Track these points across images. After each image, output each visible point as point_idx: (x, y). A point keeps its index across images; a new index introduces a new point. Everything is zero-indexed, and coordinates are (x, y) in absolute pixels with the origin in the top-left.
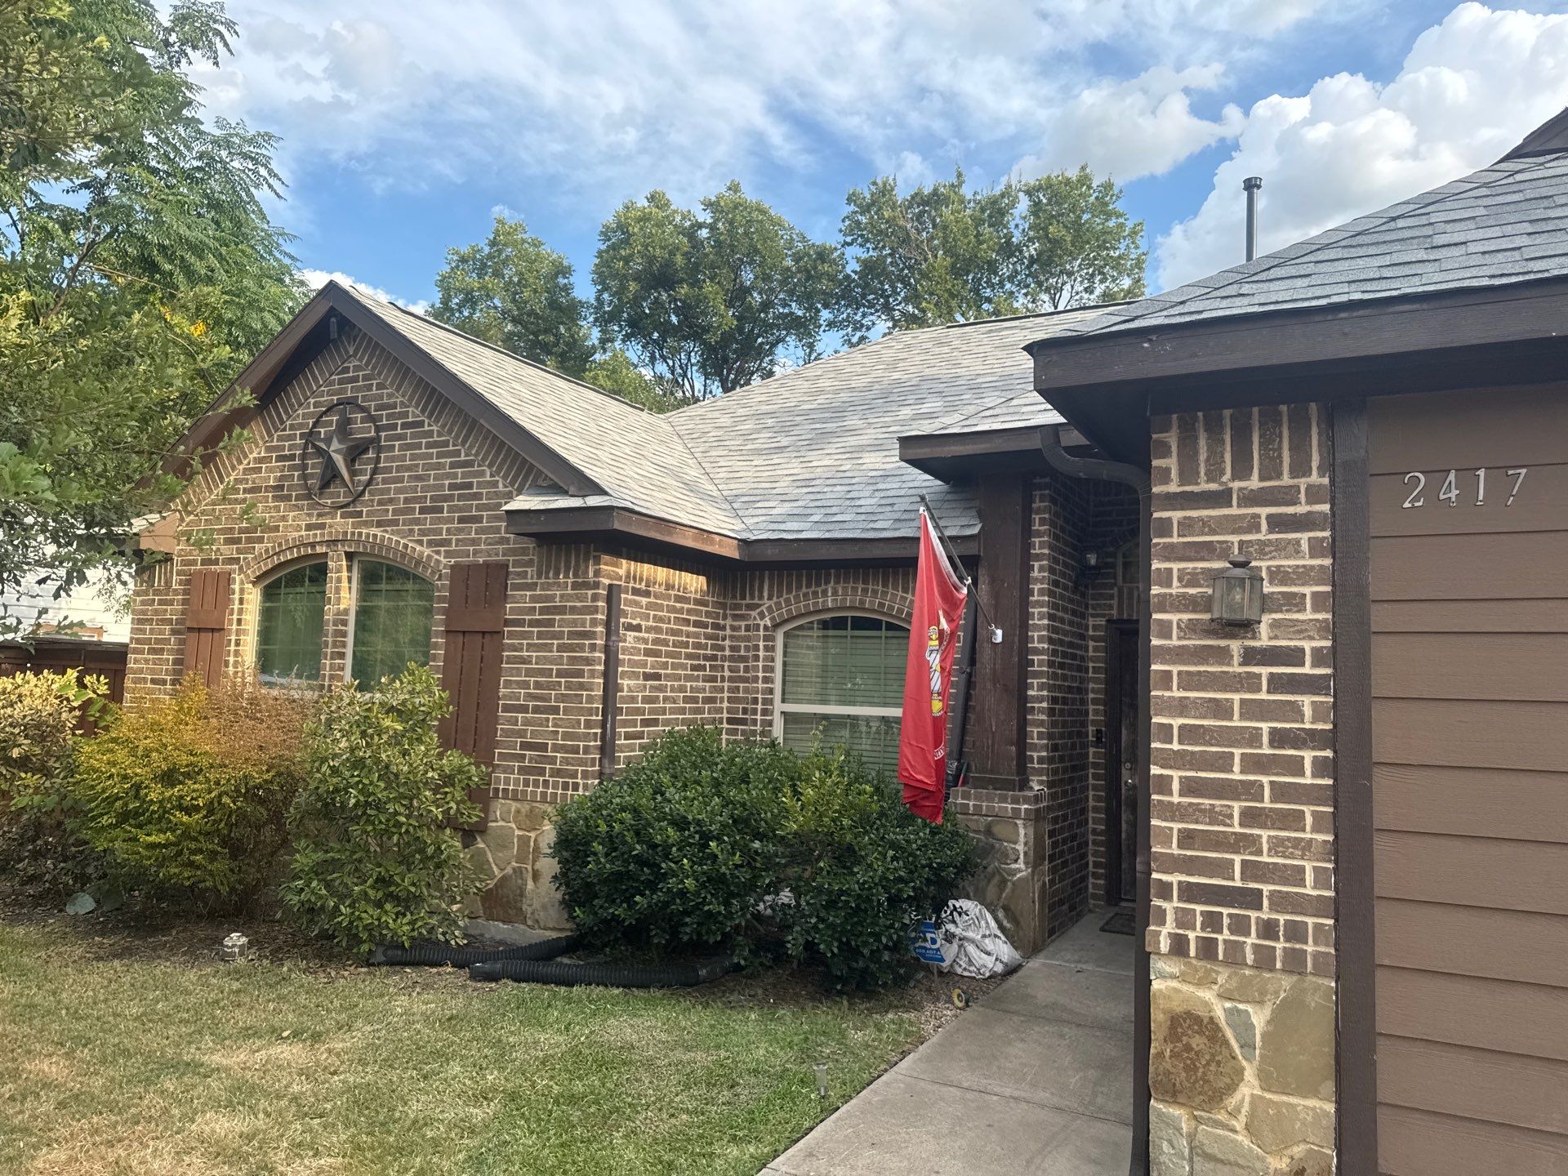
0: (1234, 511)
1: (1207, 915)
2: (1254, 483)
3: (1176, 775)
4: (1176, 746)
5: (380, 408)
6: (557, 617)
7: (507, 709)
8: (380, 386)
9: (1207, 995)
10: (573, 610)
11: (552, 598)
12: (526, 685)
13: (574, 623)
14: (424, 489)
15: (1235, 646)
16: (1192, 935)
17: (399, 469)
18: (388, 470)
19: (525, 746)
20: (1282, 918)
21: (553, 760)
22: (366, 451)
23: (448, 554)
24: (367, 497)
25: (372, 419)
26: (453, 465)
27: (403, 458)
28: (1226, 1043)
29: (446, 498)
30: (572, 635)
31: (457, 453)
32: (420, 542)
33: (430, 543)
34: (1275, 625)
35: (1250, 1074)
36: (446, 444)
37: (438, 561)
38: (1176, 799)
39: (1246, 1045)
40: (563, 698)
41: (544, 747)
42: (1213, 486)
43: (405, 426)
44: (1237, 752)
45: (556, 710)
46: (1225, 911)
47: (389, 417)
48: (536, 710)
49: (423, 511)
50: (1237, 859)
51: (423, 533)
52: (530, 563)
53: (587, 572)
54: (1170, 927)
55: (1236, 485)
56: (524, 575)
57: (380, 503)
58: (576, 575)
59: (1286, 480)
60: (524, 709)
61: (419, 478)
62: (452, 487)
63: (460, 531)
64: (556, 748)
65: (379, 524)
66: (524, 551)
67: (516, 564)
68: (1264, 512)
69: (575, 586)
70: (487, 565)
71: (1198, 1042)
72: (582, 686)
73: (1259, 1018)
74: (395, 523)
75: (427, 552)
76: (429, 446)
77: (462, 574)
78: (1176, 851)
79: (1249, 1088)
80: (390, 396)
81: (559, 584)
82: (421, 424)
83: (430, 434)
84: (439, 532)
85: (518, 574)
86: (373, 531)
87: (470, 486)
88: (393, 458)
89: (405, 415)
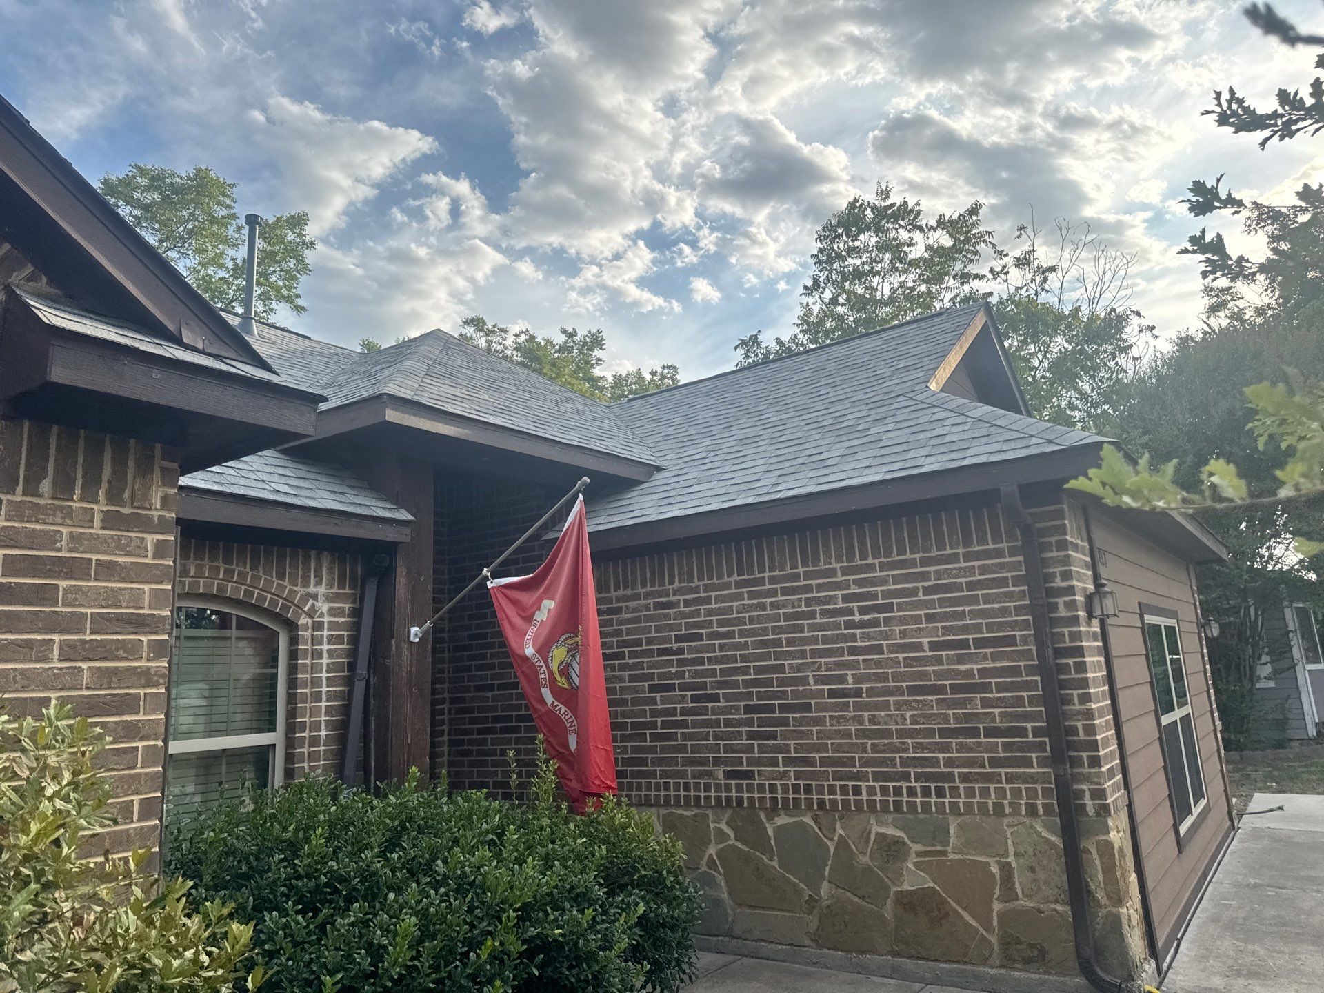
6: (63, 584)
10: (108, 570)
11: (50, 540)
13: (113, 597)
30: (101, 622)
53: (146, 497)
58: (113, 498)
69: (111, 520)
81: (69, 513)
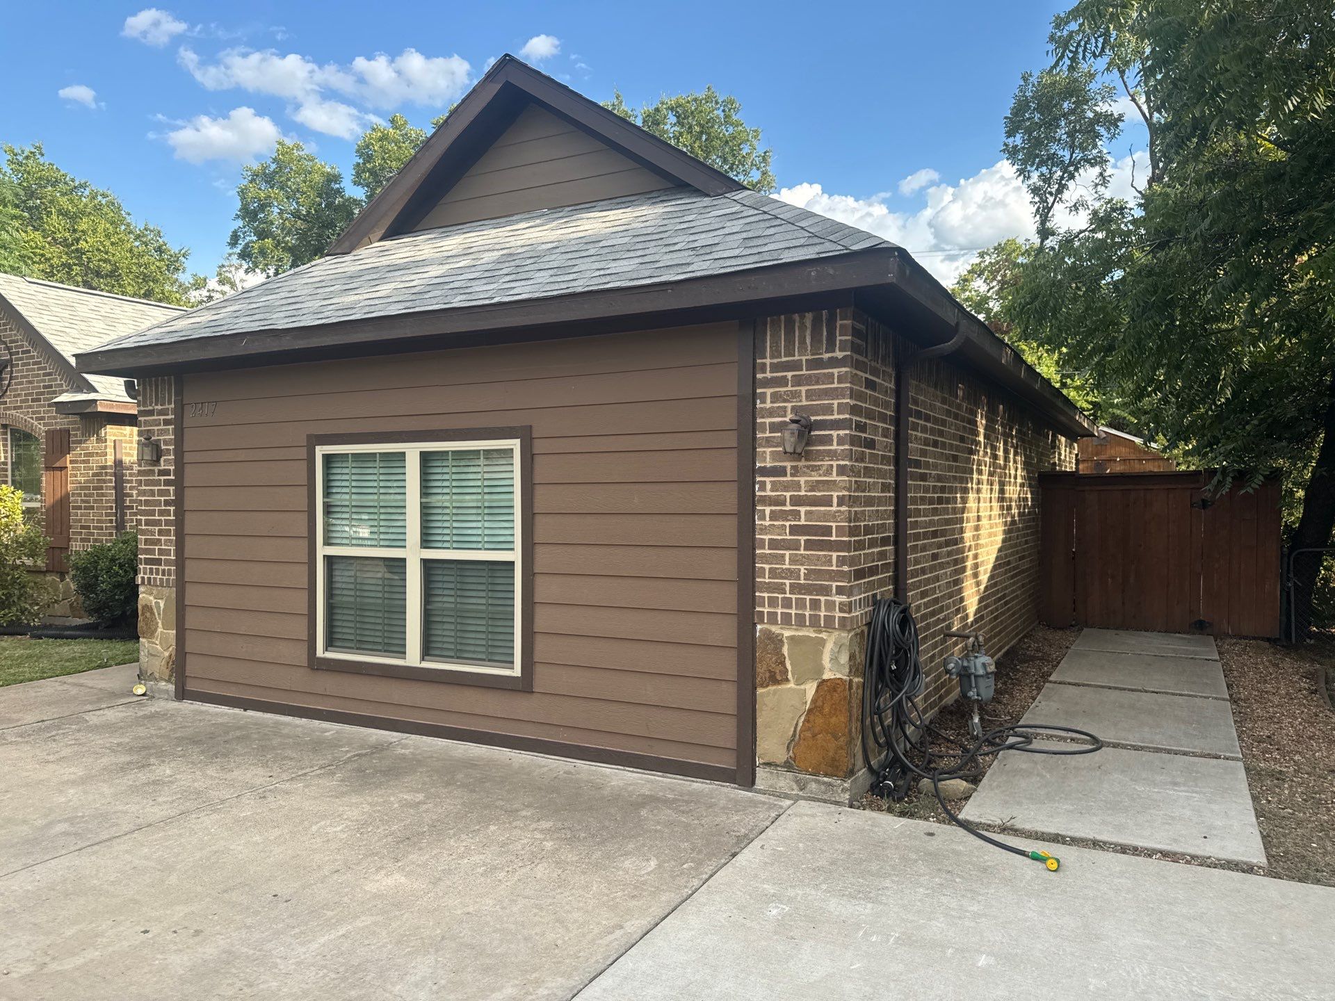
0: (155, 417)
1: (150, 569)
2: (159, 407)
3: (143, 518)
4: (143, 508)
5: (12, 342)
7: (74, 508)
8: (11, 330)
9: (151, 598)
11: (88, 448)
12: (80, 495)
14: (33, 388)
15: (156, 469)
16: (146, 577)
17: (22, 377)
18: (17, 377)
19: (83, 527)
20: (166, 568)
21: (93, 534)
22: (6, 367)
23: (45, 425)
24: (8, 393)
25: (8, 348)
26: (45, 375)
27: (22, 371)
28: (154, 614)
29: (42, 394)
31: (45, 368)
32: (32, 418)
33: (37, 419)
34: (165, 461)
35: (160, 625)
36: (39, 363)
37: (40, 429)
38: (144, 527)
39: (159, 614)
40: (95, 502)
41: (88, 528)
42: (150, 408)
43: (23, 352)
44: (157, 508)
45: (92, 508)
46: (154, 567)
47: (16, 347)
48: (86, 508)
49: (33, 400)
50: (157, 548)
51: (33, 413)
52: (78, 429)
53: (102, 433)
54: (142, 575)
55: (156, 407)
56: (76, 435)
57: (14, 397)
58: (97, 435)
59: (167, 406)
60: (80, 508)
61: (30, 382)
62: (45, 387)
63: (48, 411)
64: (95, 528)
65: (15, 408)
66: (75, 423)
67: (74, 429)
68: (162, 418)
69: (97, 441)
70: (60, 429)
71: (148, 615)
72: (103, 495)
73: (162, 605)
74: (20, 407)
75: (36, 423)
76: (35, 364)
77: (51, 434)
78: (143, 547)
79: (160, 630)
80: (15, 335)
81: (90, 440)
82: (29, 351)
83: (33, 357)
84: (39, 412)
85: (74, 435)
86: (13, 412)
87: (51, 386)
88: (18, 371)
89: (22, 346)
